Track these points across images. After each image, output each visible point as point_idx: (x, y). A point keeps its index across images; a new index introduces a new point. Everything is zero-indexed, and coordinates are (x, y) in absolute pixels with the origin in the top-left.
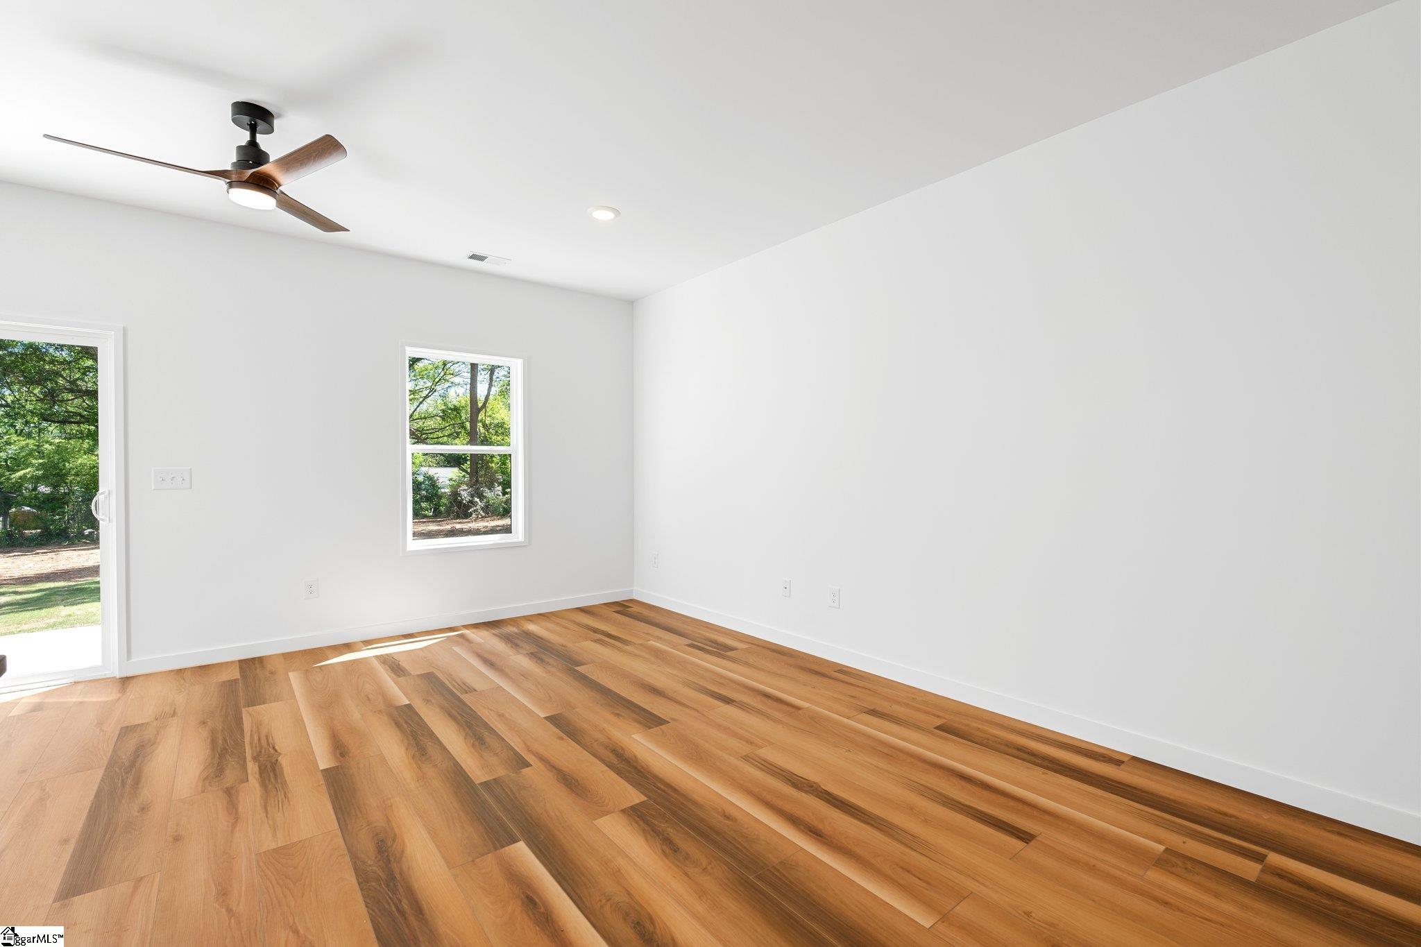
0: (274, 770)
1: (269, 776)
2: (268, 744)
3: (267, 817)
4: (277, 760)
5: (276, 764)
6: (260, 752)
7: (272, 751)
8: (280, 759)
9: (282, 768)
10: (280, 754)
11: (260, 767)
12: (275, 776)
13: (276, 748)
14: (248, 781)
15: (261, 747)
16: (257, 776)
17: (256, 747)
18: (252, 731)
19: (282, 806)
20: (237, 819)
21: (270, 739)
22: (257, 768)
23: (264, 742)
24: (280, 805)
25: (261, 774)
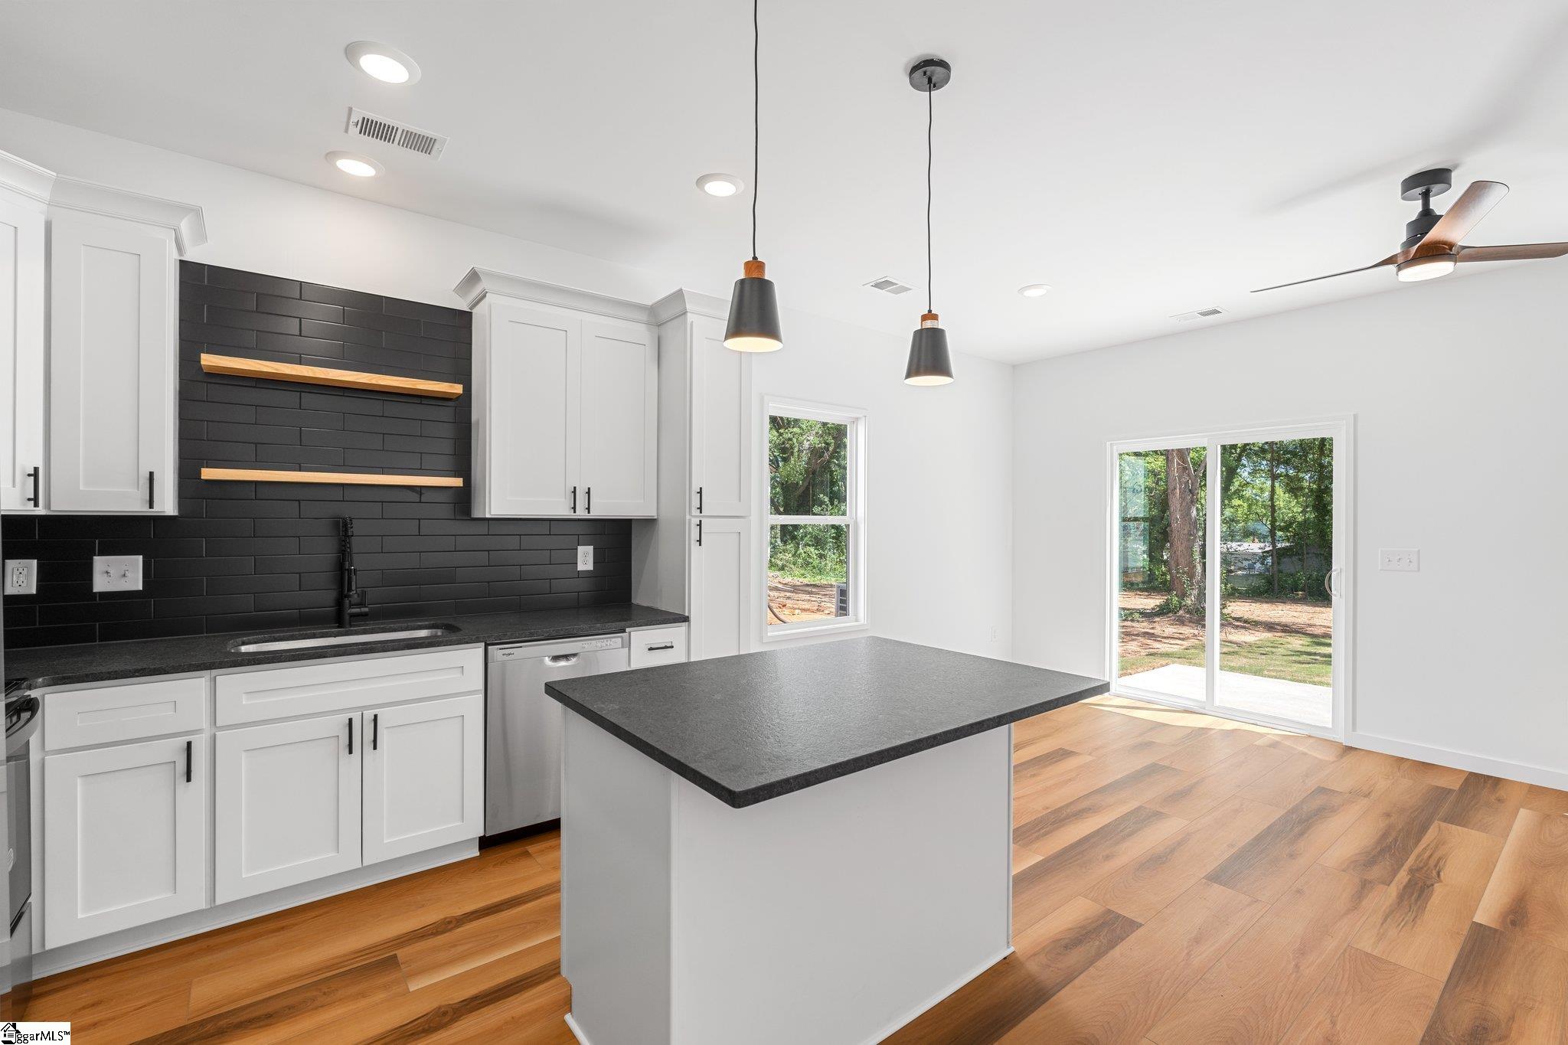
0: (1422, 890)
1: (1413, 894)
2: (1436, 866)
3: (1382, 924)
4: (1433, 885)
5: (1428, 887)
6: (1422, 868)
7: (1434, 873)
8: (1436, 885)
9: (1432, 894)
10: (1441, 881)
11: (1410, 880)
12: (1419, 897)
13: (1442, 874)
14: (1389, 885)
15: (1426, 864)
16: (1401, 887)
17: (1421, 861)
18: (1429, 845)
19: (1403, 927)
20: (1355, 908)
21: (1441, 864)
22: (1407, 880)
23: (1432, 862)
24: (1403, 924)
25: (1405, 887)
